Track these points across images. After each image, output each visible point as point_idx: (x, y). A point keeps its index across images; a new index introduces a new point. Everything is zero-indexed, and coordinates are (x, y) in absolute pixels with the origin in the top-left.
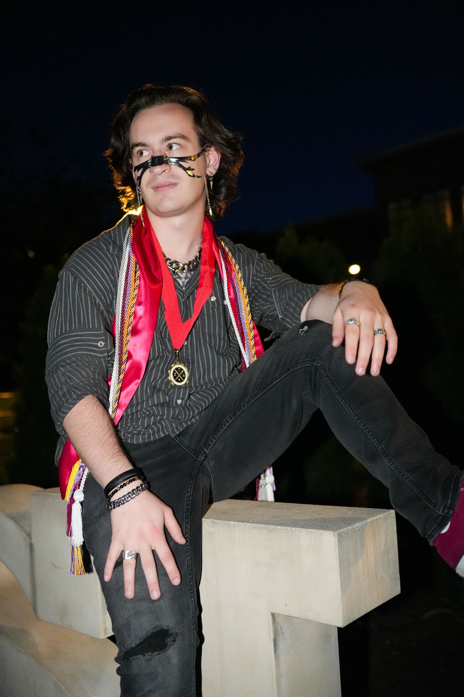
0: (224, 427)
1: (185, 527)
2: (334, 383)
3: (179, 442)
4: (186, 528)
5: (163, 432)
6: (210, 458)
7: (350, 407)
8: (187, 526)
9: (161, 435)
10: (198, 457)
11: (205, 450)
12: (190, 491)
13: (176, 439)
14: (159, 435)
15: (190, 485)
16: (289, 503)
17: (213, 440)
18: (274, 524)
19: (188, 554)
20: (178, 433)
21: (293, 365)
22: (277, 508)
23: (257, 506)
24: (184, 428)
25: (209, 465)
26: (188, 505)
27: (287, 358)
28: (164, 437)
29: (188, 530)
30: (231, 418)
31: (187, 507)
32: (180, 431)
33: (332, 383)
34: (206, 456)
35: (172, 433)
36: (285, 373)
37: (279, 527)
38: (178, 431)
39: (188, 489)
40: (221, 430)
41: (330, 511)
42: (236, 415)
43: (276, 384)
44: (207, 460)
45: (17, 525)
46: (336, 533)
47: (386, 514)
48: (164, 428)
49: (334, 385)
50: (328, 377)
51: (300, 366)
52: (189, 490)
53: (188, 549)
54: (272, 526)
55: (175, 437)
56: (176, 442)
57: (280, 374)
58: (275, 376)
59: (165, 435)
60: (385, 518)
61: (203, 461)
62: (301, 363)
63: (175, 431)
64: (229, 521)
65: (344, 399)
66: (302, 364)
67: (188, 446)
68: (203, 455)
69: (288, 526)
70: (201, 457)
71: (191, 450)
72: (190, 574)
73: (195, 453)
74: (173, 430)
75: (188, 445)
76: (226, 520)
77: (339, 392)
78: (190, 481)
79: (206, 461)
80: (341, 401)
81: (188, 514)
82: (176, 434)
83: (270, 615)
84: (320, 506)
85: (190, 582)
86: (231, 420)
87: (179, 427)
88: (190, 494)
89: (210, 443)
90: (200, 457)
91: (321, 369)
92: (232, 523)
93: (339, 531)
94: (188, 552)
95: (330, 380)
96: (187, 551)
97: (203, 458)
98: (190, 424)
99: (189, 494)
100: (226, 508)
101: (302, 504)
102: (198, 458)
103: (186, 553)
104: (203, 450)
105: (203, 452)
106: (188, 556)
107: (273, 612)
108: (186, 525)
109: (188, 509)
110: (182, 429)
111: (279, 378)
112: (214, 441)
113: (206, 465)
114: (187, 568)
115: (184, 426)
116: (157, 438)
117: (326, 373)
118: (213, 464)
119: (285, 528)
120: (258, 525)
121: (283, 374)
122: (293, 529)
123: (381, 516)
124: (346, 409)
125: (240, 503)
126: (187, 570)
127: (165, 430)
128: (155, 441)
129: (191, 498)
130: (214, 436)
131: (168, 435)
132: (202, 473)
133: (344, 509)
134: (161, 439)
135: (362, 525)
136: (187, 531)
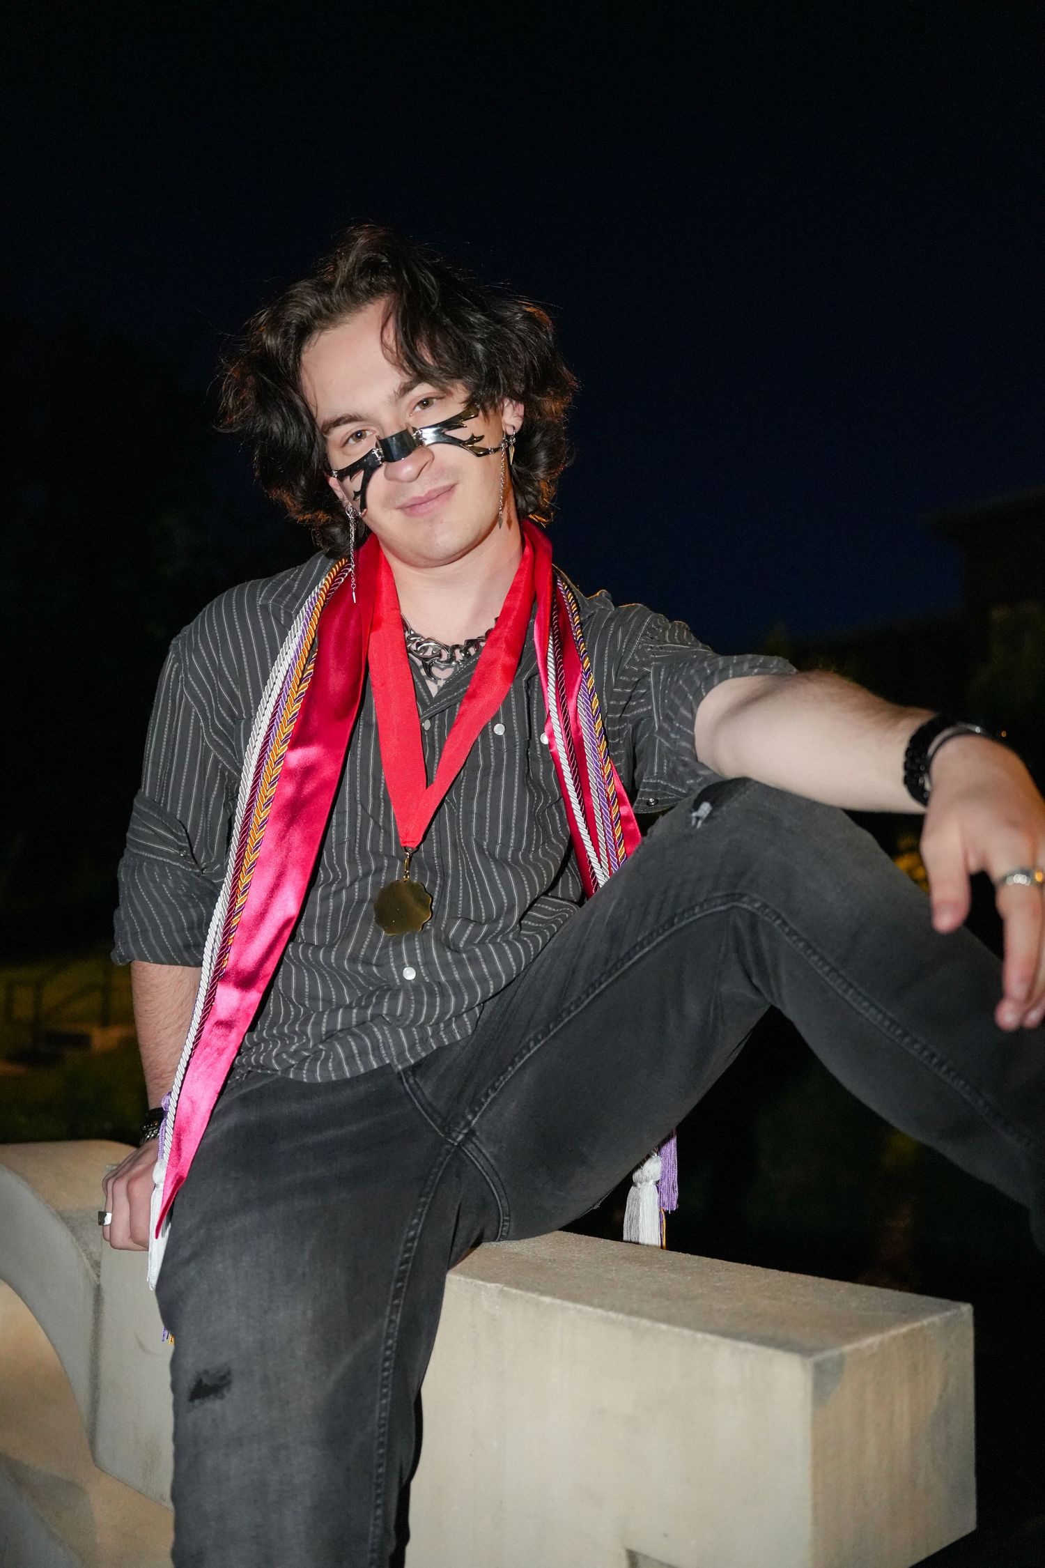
0: (519, 1061)
1: (387, 1320)
2: (814, 944)
3: (410, 1087)
4: (391, 1321)
5: (378, 1056)
6: (483, 1138)
7: (872, 1005)
8: (394, 1317)
9: (372, 1066)
10: (448, 1135)
11: (470, 1117)
12: (417, 1224)
13: (407, 1082)
14: (366, 1063)
15: (420, 1210)
16: (705, 1258)
17: (490, 1091)
18: (650, 1317)
19: (385, 1390)
20: (412, 1061)
21: (679, 910)
22: (672, 1268)
23: (624, 1258)
24: (431, 1051)
25: (481, 1156)
26: (406, 1261)
27: (665, 892)
28: (380, 1068)
29: (394, 1328)
30: (537, 1041)
31: (403, 1267)
32: (419, 1058)
33: (808, 946)
34: (472, 1132)
35: (398, 1060)
36: (663, 932)
37: (664, 1327)
38: (413, 1057)
39: (413, 1219)
40: (510, 1069)
41: (802, 1291)
42: (550, 1032)
43: (642, 957)
44: (474, 1144)
45: (74, 1239)
46: (810, 1361)
47: (948, 1314)
48: (378, 1047)
49: (815, 953)
50: (792, 933)
51: (699, 913)
52: (416, 1221)
53: (387, 1378)
54: (645, 1323)
55: (405, 1071)
56: (405, 1088)
57: (651, 934)
58: (639, 939)
59: (381, 1065)
60: (947, 1324)
61: (464, 1145)
62: (701, 905)
63: (405, 1056)
64: (542, 1293)
65: (850, 986)
66: (705, 907)
67: (430, 1104)
68: (463, 1129)
69: (687, 1325)
70: (457, 1137)
71: (436, 1116)
72: (381, 1445)
73: (444, 1124)
74: (401, 1054)
75: (430, 1099)
76: (534, 1290)
77: (833, 969)
78: (420, 1196)
79: (470, 1146)
80: (846, 991)
81: (402, 1287)
82: (407, 1064)
83: (624, 1554)
84: (781, 1273)
85: (379, 1466)
86: (535, 1045)
87: (419, 1048)
88: (416, 1234)
89: (483, 1100)
90: (454, 1135)
91: (767, 915)
92: (547, 1300)
93: (818, 1357)
94: (386, 1386)
95: (801, 939)
96: (385, 1382)
97: (461, 1137)
98: (447, 1043)
99: (412, 1233)
100: (546, 1257)
101: (736, 1264)
102: (450, 1137)
103: (379, 1389)
104: (464, 1117)
105: (463, 1123)
106: (385, 1396)
107: (634, 1547)
108: (391, 1313)
109: (405, 1271)
110: (424, 1055)
111: (649, 943)
112: (492, 1095)
113: (471, 1154)
114: (376, 1427)
115: (432, 1047)
116: (362, 1070)
117: (785, 923)
118: (491, 1153)
119: (677, 1330)
120: (612, 1315)
121: (659, 935)
122: (699, 1336)
123: (936, 1319)
124: (862, 1011)
125: (583, 1243)
126: (376, 1435)
127: (383, 1052)
128: (357, 1079)
129: (415, 1245)
130: (494, 1084)
131: (389, 1064)
132: (458, 1175)
133: (838, 1290)
134: (371, 1075)
135: (882, 1343)
136: (391, 1331)
